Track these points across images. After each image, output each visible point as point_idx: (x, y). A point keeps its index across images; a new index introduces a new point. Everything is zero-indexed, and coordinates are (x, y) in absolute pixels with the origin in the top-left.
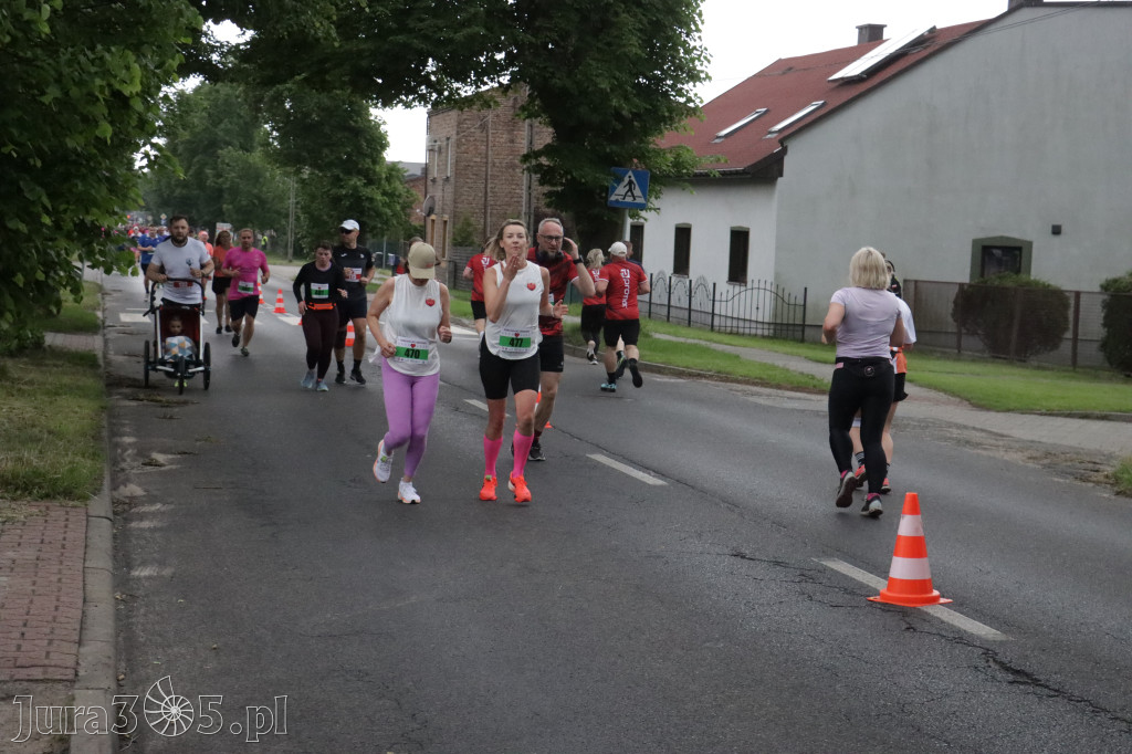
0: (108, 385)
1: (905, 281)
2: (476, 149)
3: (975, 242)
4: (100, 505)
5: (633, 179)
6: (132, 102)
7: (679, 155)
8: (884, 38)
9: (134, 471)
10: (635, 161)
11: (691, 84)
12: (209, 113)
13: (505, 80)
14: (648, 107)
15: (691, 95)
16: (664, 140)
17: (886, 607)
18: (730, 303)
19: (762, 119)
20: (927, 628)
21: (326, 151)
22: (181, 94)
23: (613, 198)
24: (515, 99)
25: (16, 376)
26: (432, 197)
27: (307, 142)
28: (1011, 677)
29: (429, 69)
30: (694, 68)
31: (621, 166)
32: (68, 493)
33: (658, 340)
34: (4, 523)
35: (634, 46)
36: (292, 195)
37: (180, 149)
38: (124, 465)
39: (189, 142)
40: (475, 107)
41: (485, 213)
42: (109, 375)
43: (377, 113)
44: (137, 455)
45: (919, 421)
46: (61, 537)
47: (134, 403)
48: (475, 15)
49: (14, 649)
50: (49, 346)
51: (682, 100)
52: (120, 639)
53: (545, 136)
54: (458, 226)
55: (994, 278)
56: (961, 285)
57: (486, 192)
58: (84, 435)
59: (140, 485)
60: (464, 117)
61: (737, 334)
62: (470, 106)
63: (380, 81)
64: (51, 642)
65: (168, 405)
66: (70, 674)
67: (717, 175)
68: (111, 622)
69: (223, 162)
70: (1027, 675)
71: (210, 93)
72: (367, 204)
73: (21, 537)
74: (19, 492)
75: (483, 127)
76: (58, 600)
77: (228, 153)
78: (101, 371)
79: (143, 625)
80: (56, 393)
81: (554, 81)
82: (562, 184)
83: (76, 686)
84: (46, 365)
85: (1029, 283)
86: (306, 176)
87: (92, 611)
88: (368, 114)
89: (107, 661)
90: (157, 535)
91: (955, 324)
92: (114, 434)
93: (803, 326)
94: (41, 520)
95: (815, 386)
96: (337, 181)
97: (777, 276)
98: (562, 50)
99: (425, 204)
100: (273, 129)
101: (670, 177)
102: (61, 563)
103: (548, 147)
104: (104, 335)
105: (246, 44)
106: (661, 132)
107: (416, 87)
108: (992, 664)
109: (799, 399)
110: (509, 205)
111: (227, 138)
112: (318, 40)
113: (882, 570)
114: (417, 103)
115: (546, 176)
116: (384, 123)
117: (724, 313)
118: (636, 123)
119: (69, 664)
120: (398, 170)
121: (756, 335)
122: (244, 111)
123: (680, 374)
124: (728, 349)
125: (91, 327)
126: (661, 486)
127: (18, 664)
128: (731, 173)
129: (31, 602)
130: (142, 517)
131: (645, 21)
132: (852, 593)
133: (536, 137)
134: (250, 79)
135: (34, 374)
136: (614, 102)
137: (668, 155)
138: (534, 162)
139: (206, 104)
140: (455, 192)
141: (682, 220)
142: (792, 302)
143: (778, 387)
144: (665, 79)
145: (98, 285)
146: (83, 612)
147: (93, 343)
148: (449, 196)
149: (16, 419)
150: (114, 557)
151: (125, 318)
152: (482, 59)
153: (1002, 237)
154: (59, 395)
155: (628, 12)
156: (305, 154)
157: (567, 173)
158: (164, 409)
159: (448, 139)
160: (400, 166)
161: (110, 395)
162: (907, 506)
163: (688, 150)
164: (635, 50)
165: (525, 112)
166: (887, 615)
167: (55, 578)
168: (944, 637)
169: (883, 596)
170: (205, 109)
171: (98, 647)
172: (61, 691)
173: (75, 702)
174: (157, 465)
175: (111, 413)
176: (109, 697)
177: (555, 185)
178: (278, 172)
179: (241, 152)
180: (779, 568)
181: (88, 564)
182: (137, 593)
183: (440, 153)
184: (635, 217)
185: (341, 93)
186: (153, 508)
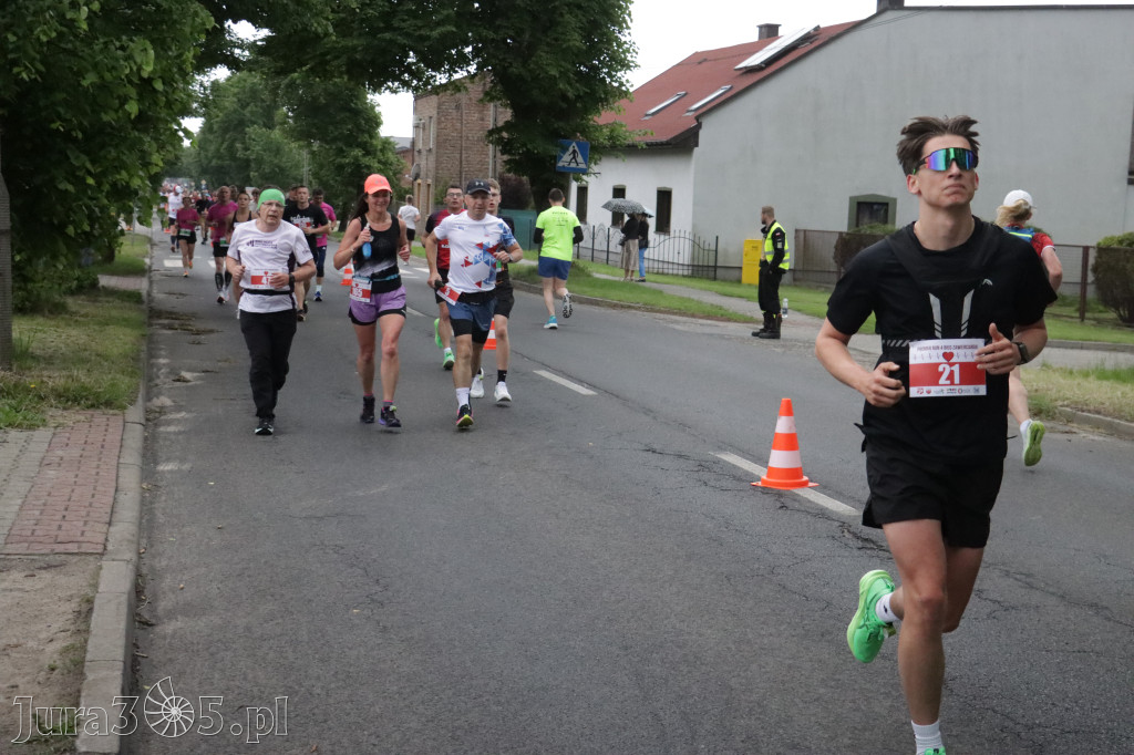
0: (150, 317)
1: (797, 231)
2: (453, 126)
3: (851, 198)
4: (135, 413)
5: (576, 148)
7: (612, 131)
8: (780, 35)
9: (166, 386)
10: (578, 134)
11: (623, 71)
12: (239, 99)
13: (472, 69)
14: (585, 90)
15: (624, 80)
16: (603, 118)
17: (765, 490)
18: (656, 249)
19: (682, 101)
20: (797, 505)
21: (331, 128)
22: (215, 84)
23: (560, 164)
24: (484, 84)
25: (74, 310)
26: (419, 165)
27: (316, 121)
28: (860, 544)
29: (409, 60)
30: (625, 58)
31: (565, 137)
32: (108, 404)
33: (598, 279)
34: (56, 427)
35: (576, 41)
36: (305, 163)
37: (215, 127)
38: (158, 381)
39: (223, 122)
40: (449, 92)
41: (461, 177)
42: (151, 310)
43: (372, 97)
44: (170, 373)
45: (804, 342)
46: (101, 438)
47: (170, 332)
48: (448, 16)
49: (55, 527)
50: (103, 287)
51: (615, 84)
52: (144, 520)
53: (506, 115)
54: (440, 188)
55: (865, 229)
56: (841, 233)
57: (461, 162)
58: (126, 356)
59: (169, 397)
60: (443, 99)
61: (663, 274)
62: (445, 91)
63: (371, 70)
64: (86, 523)
65: (198, 333)
66: (100, 551)
67: (644, 146)
68: (137, 508)
69: (250, 138)
70: (873, 542)
71: (239, 82)
72: (365, 171)
73: (69, 439)
74: (70, 403)
75: (458, 107)
76: (95, 489)
77: (253, 131)
78: (144, 307)
79: (164, 509)
80: (105, 323)
81: (511, 70)
82: (518, 154)
83: (104, 558)
84: (100, 302)
86: (315, 149)
87: (121, 497)
88: (365, 98)
89: (131, 538)
90: (180, 437)
91: (834, 264)
92: (152, 355)
93: (715, 267)
94: (87, 425)
95: (722, 315)
96: (340, 152)
97: (694, 226)
98: (517, 44)
99: (413, 170)
100: (289, 110)
101: (605, 147)
102: (100, 460)
103: (507, 122)
104: (150, 277)
105: (262, 40)
106: (598, 112)
107: (400, 75)
108: (846, 534)
109: (710, 325)
110: (480, 171)
111: (254, 119)
112: (317, 36)
113: (762, 460)
114: (401, 89)
115: (506, 147)
116: (378, 105)
117: (651, 257)
118: (578, 105)
119: (99, 541)
120: (390, 143)
121: (677, 275)
122: (266, 95)
123: (614, 306)
124: (655, 286)
125: (137, 270)
126: (593, 397)
127: (59, 540)
128: (657, 144)
129: (73, 491)
130: (169, 423)
131: (584, 20)
132: (739, 479)
133: (500, 117)
134: (264, 69)
135: (89, 308)
136: (561, 86)
137: (604, 130)
138: (497, 136)
139: (236, 90)
140: (437, 161)
141: (618, 182)
142: (707, 248)
143: (693, 316)
144: (602, 68)
145: (147, 237)
146: (115, 499)
147: (139, 285)
148: (432, 164)
149: (71, 345)
150: (145, 455)
151: (168, 264)
152: (453, 52)
153: (871, 195)
155: (571, 13)
156: (314, 131)
157: (524, 145)
158: (194, 337)
159: (430, 118)
160: (392, 140)
161: (150, 325)
162: (783, 408)
163: (621, 126)
164: (578, 44)
165: (489, 96)
166: (765, 496)
167: (94, 472)
168: (809, 513)
169: (763, 481)
170: (235, 95)
171: (125, 527)
172: (92, 562)
173: (102, 572)
174: (185, 381)
175: (150, 340)
176: (130, 566)
177: (514, 154)
178: (293, 145)
179: (264, 129)
180: (681, 460)
181: (121, 461)
182: (160, 484)
183: (424, 129)
184: (577, 180)
185: (341, 81)
186: (179, 416)
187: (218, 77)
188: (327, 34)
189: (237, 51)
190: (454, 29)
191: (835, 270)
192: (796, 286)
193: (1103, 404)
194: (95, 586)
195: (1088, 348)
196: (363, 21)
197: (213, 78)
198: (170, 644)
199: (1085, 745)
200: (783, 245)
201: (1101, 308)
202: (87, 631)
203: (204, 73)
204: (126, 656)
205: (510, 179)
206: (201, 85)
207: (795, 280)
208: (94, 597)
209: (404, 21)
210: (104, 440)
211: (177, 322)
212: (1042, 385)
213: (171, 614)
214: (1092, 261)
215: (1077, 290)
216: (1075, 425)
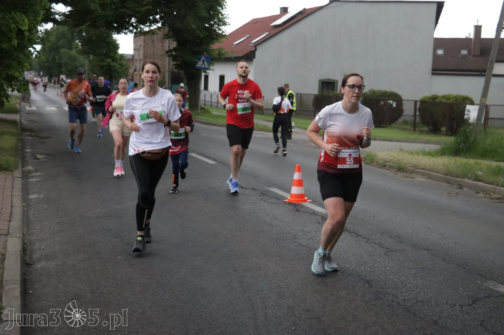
0: (22, 131)
1: (297, 94)
2: (150, 49)
3: (320, 80)
4: (18, 173)
5: (204, 59)
6: (25, 33)
7: (219, 52)
8: (289, 11)
9: (30, 161)
10: (205, 53)
11: (223, 26)
12: (57, 37)
13: (159, 25)
14: (208, 34)
15: (224, 30)
16: (215, 46)
17: (290, 203)
19: (248, 39)
20: (303, 210)
21: (98, 50)
22: (46, 30)
23: (198, 66)
24: (164, 32)
26: (136, 66)
27: (91, 47)
29: (133, 21)
30: (223, 22)
31: (199, 54)
32: (6, 169)
33: (214, 115)
35: (204, 14)
36: (86, 65)
37: (47, 49)
38: (27, 159)
39: (50, 47)
40: (150, 35)
42: (22, 128)
43: (116, 36)
44: (32, 156)
46: (4, 184)
47: (30, 138)
48: (149, 2)
51: (220, 32)
52: (25, 219)
53: (174, 45)
55: (326, 93)
56: (315, 95)
58: (12, 148)
59: (32, 166)
60: (146, 38)
62: (148, 34)
63: (116, 25)
65: (43, 138)
66: (6, 233)
67: (233, 58)
68: (21, 214)
69: (62, 54)
71: (57, 29)
72: (113, 68)
75: (153, 41)
76: (2, 206)
77: (63, 51)
78: (19, 127)
79: (33, 214)
80: (3, 134)
81: (176, 25)
82: (180, 61)
83: (8, 236)
85: (337, 94)
86: (91, 59)
87: (14, 210)
88: (113, 37)
89: (19, 227)
90: (38, 183)
91: (313, 108)
92: (23, 148)
95: (267, 129)
96: (102, 60)
98: (178, 15)
99: (133, 68)
100: (79, 42)
101: (217, 58)
102: (3, 193)
103: (175, 48)
105: (68, 12)
106: (213, 43)
107: (128, 27)
109: (262, 134)
111: (63, 46)
112: (93, 10)
113: (289, 191)
114: (129, 33)
115: (174, 58)
116: (118, 40)
118: (205, 40)
119: (5, 229)
120: (123, 57)
122: (69, 36)
125: (15, 111)
126: (215, 164)
128: (238, 57)
130: (33, 177)
131: (207, 5)
132: (278, 199)
133: (171, 45)
134: (70, 24)
136: (197, 32)
137: (216, 51)
138: (170, 54)
139: (55, 33)
141: (221, 73)
144: (215, 25)
146: (11, 210)
147: (17, 117)
150: (23, 191)
152: (151, 18)
153: (328, 79)
154: (3, 135)
155: (201, 2)
156: (90, 51)
157: (181, 57)
158: (41, 140)
159: (141, 46)
160: (124, 55)
161: (22, 135)
162: (297, 169)
163: (223, 49)
164: (204, 15)
165: (167, 36)
166: (290, 206)
167: (1, 199)
168: (308, 213)
169: (289, 200)
170: (55, 35)
171: (16, 223)
172: (3, 238)
173: (8, 242)
174: (40, 159)
175: (22, 141)
176: (20, 240)
177: (178, 61)
178: (81, 57)
179: (68, 50)
180: (254, 191)
181: (13, 194)
182: (31, 204)
183: (138, 50)
184: (205, 72)
185: (103, 29)
186: (37, 174)
187: (47, 28)
188: (96, 10)
189: (57, 16)
190: (152, 8)
191: (313, 110)
192: (297, 117)
193: (425, 166)
194: (5, 248)
195: (417, 142)
196: (112, 4)
197: (45, 28)
198: (40, 273)
199: (426, 307)
200: (293, 100)
201: (422, 126)
202: (3, 268)
203: (42, 26)
204: (21, 278)
205: (175, 72)
206: (41, 31)
207: (296, 114)
208: (5, 253)
209: (130, 4)
210: (5, 185)
211: (33, 134)
212: (400, 158)
213: (39, 260)
214: (418, 106)
215: (412, 118)
216: (414, 175)
